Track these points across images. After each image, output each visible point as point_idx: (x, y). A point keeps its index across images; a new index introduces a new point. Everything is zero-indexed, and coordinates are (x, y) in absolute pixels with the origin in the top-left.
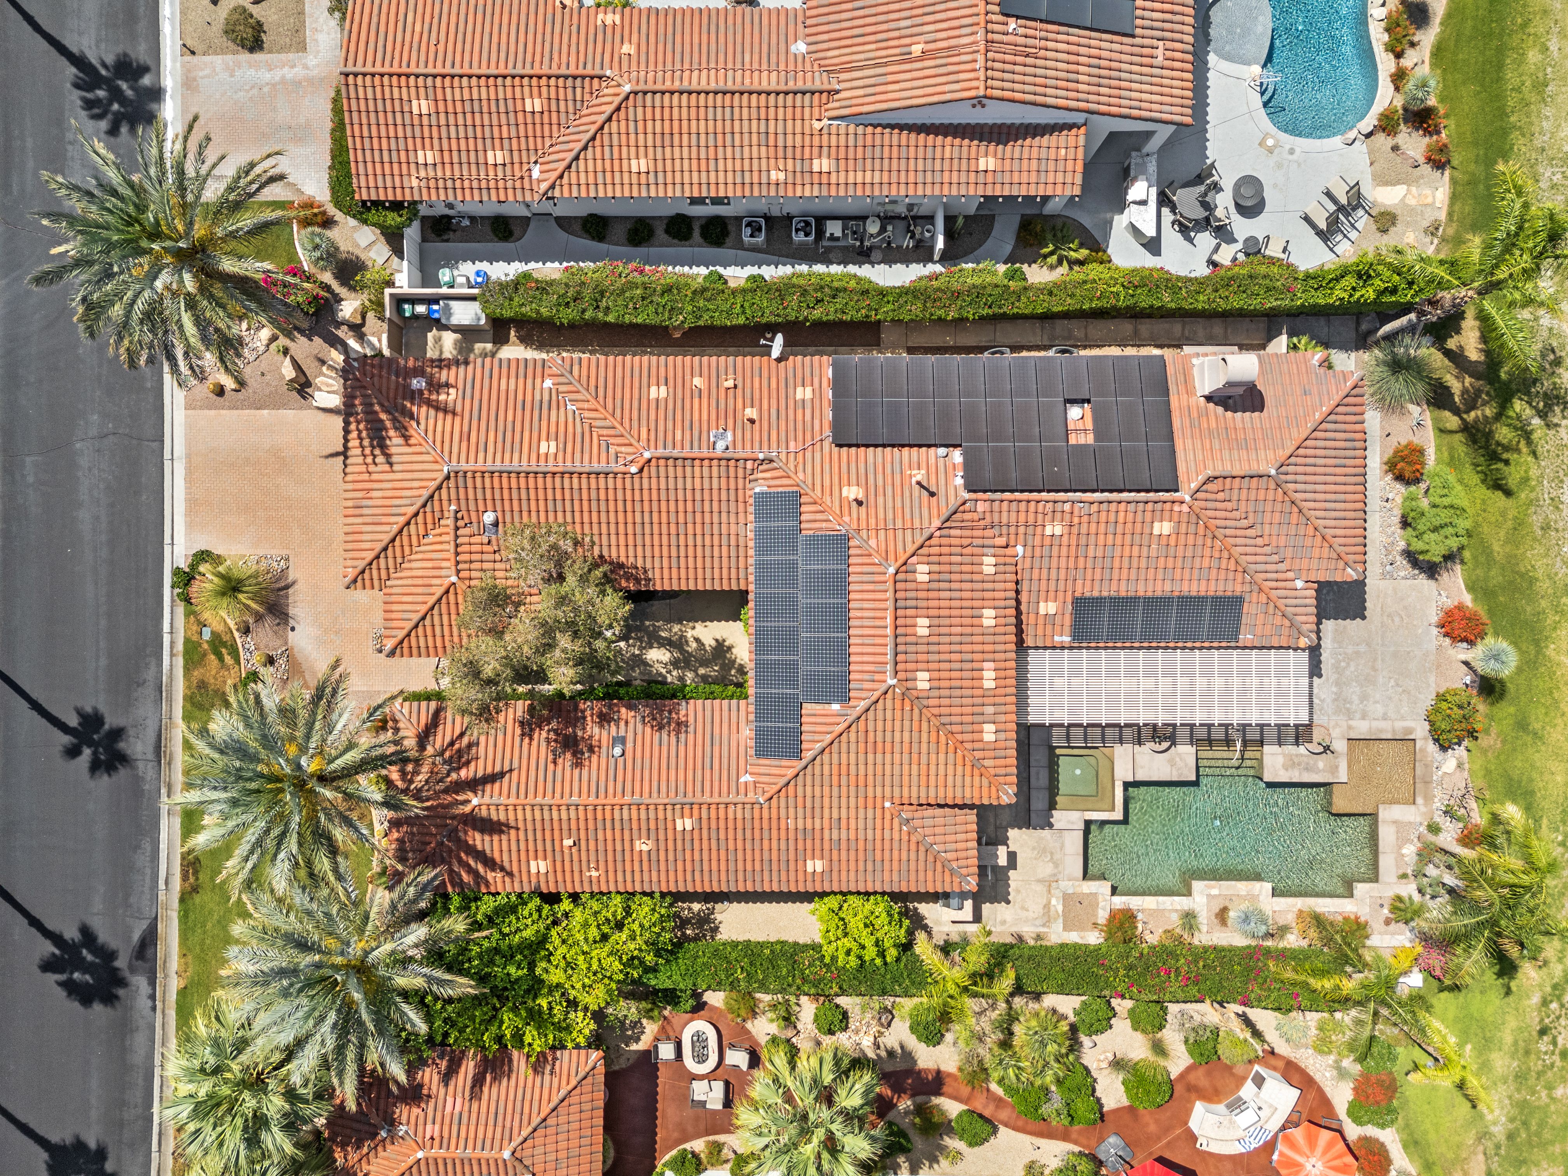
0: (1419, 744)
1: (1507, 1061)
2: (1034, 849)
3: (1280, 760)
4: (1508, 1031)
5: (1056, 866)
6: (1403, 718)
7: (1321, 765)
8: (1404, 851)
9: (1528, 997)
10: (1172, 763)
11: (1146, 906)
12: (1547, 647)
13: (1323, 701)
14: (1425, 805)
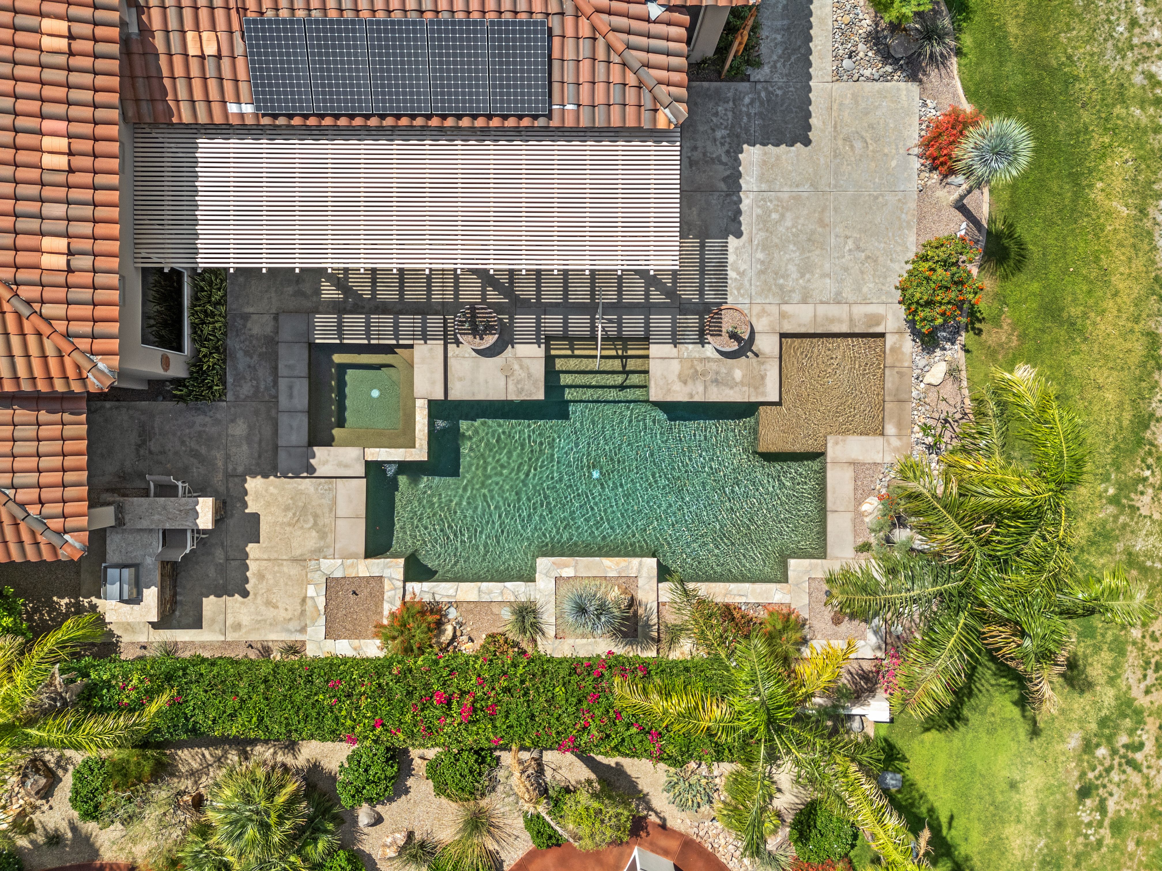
0: (890, 340)
1: (1029, 838)
2: (287, 509)
3: (675, 366)
4: (1030, 792)
5: (323, 535)
6: (866, 302)
7: (738, 374)
8: (866, 507)
9: (1062, 739)
10: (507, 372)
11: (461, 597)
12: (1091, 186)
13: (742, 274)
14: (899, 436)
